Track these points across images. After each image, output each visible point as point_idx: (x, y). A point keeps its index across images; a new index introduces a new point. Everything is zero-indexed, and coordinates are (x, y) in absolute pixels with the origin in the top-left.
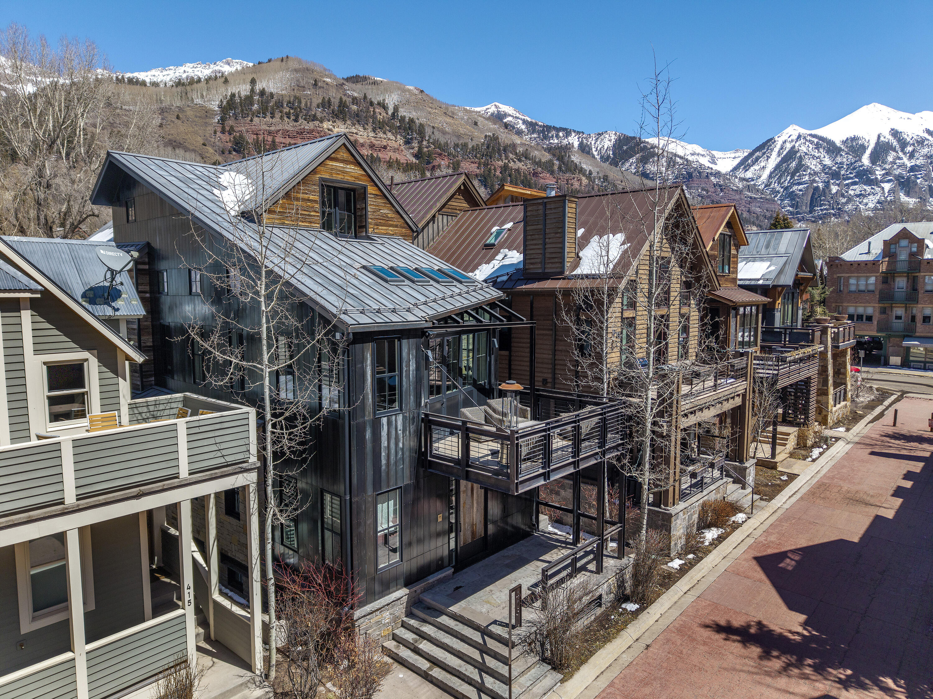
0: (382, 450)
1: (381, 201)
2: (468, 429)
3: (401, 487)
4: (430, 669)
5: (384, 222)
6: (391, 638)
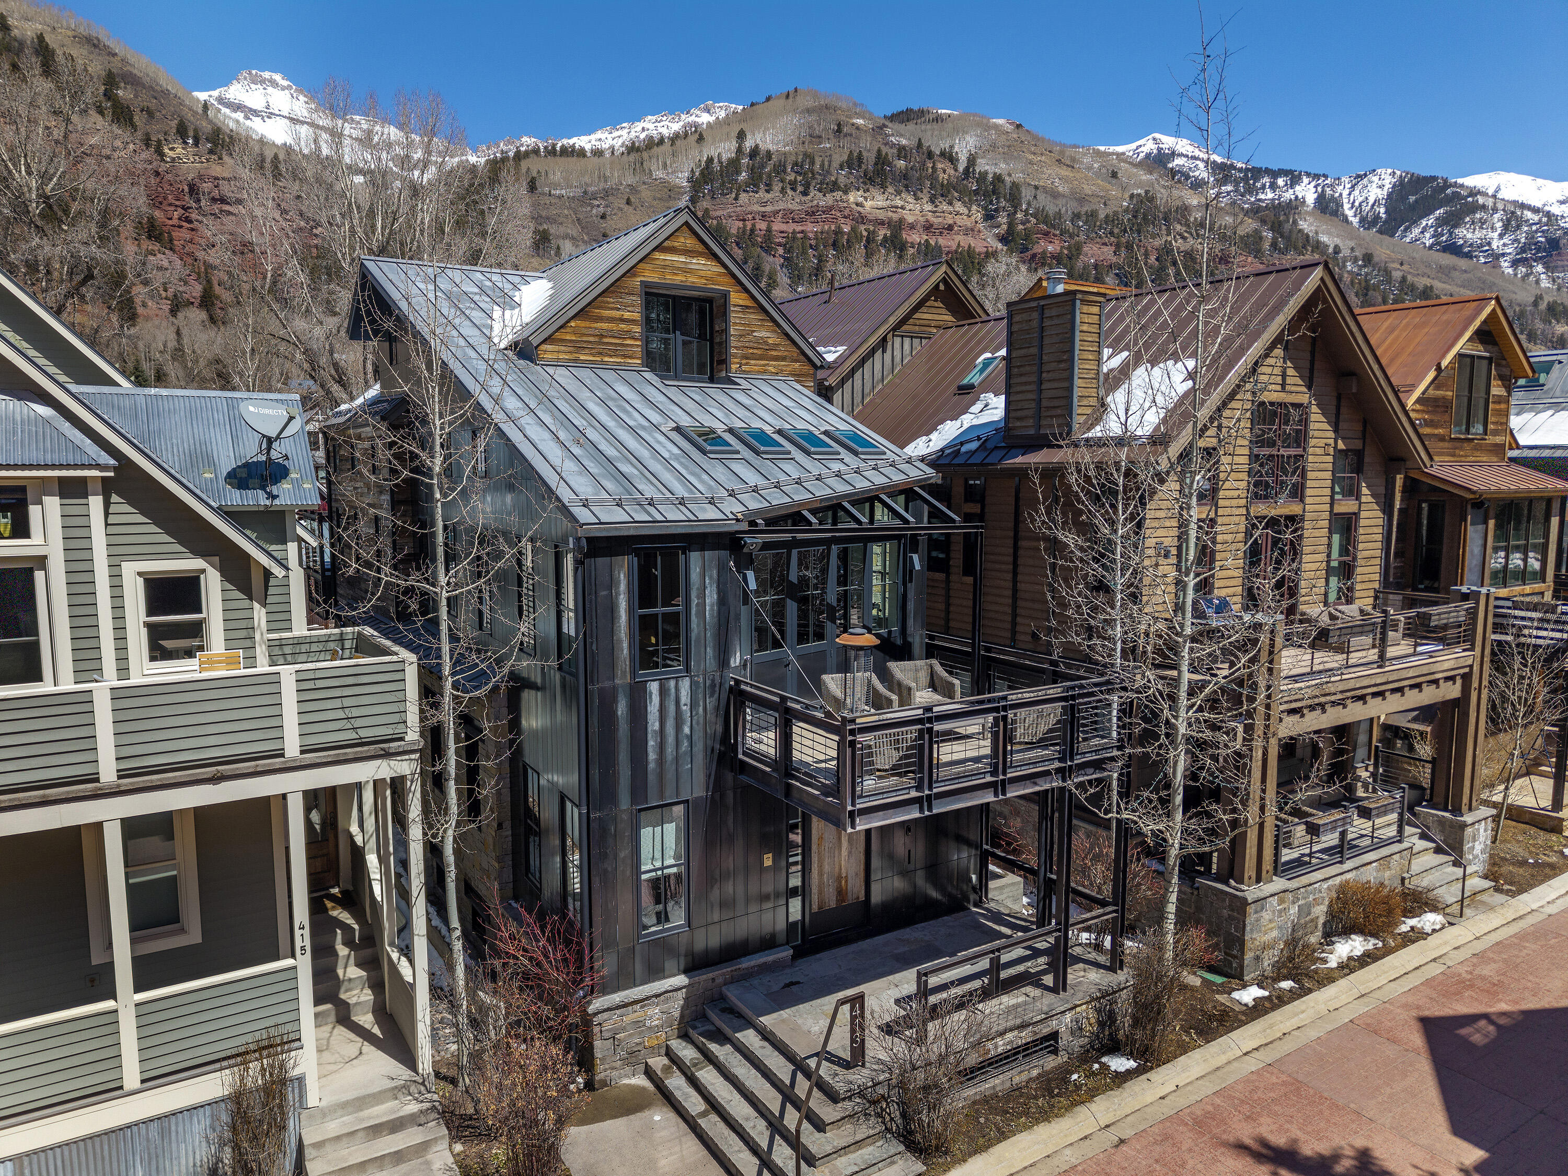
0: (649, 736)
1: (754, 317)
2: (788, 710)
3: (687, 801)
4: (704, 1114)
5: (759, 352)
6: (663, 1051)
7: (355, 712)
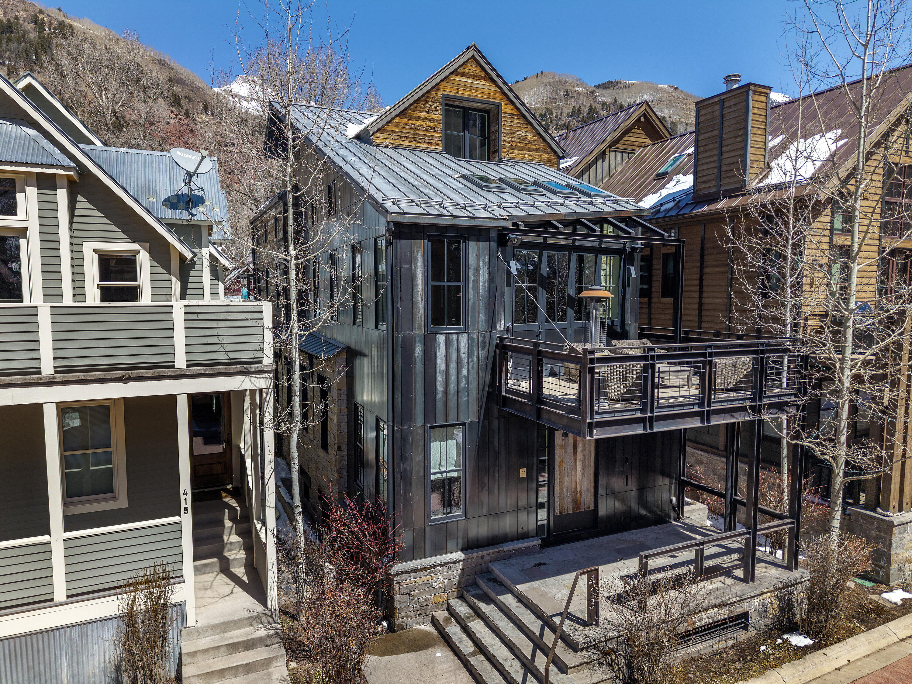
0: (438, 374)
1: (517, 121)
2: (540, 353)
3: (464, 424)
4: (473, 654)
5: (520, 145)
6: (445, 607)
7: (227, 340)
